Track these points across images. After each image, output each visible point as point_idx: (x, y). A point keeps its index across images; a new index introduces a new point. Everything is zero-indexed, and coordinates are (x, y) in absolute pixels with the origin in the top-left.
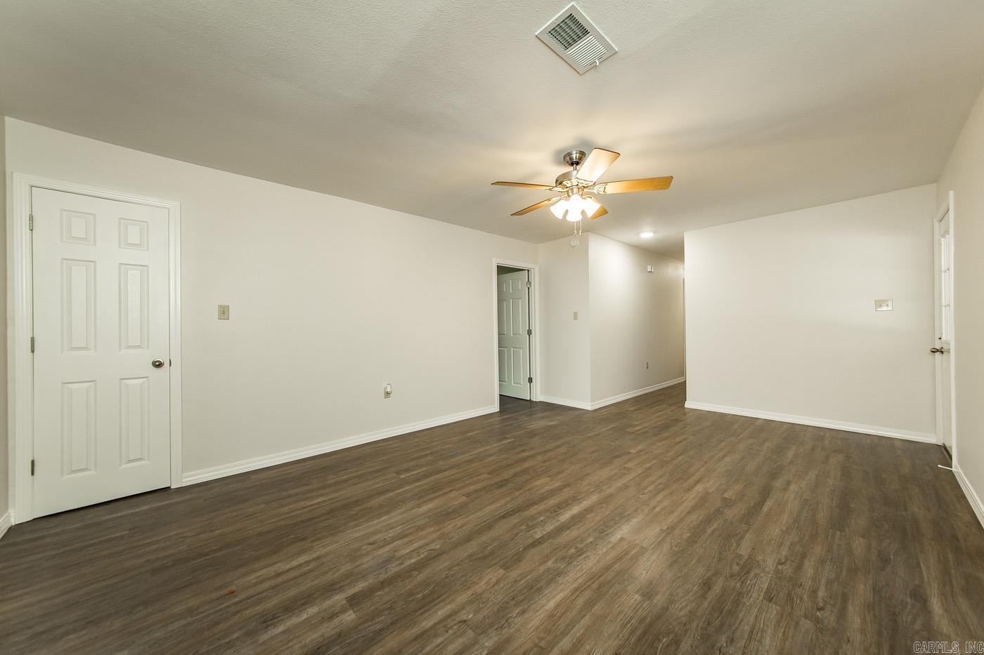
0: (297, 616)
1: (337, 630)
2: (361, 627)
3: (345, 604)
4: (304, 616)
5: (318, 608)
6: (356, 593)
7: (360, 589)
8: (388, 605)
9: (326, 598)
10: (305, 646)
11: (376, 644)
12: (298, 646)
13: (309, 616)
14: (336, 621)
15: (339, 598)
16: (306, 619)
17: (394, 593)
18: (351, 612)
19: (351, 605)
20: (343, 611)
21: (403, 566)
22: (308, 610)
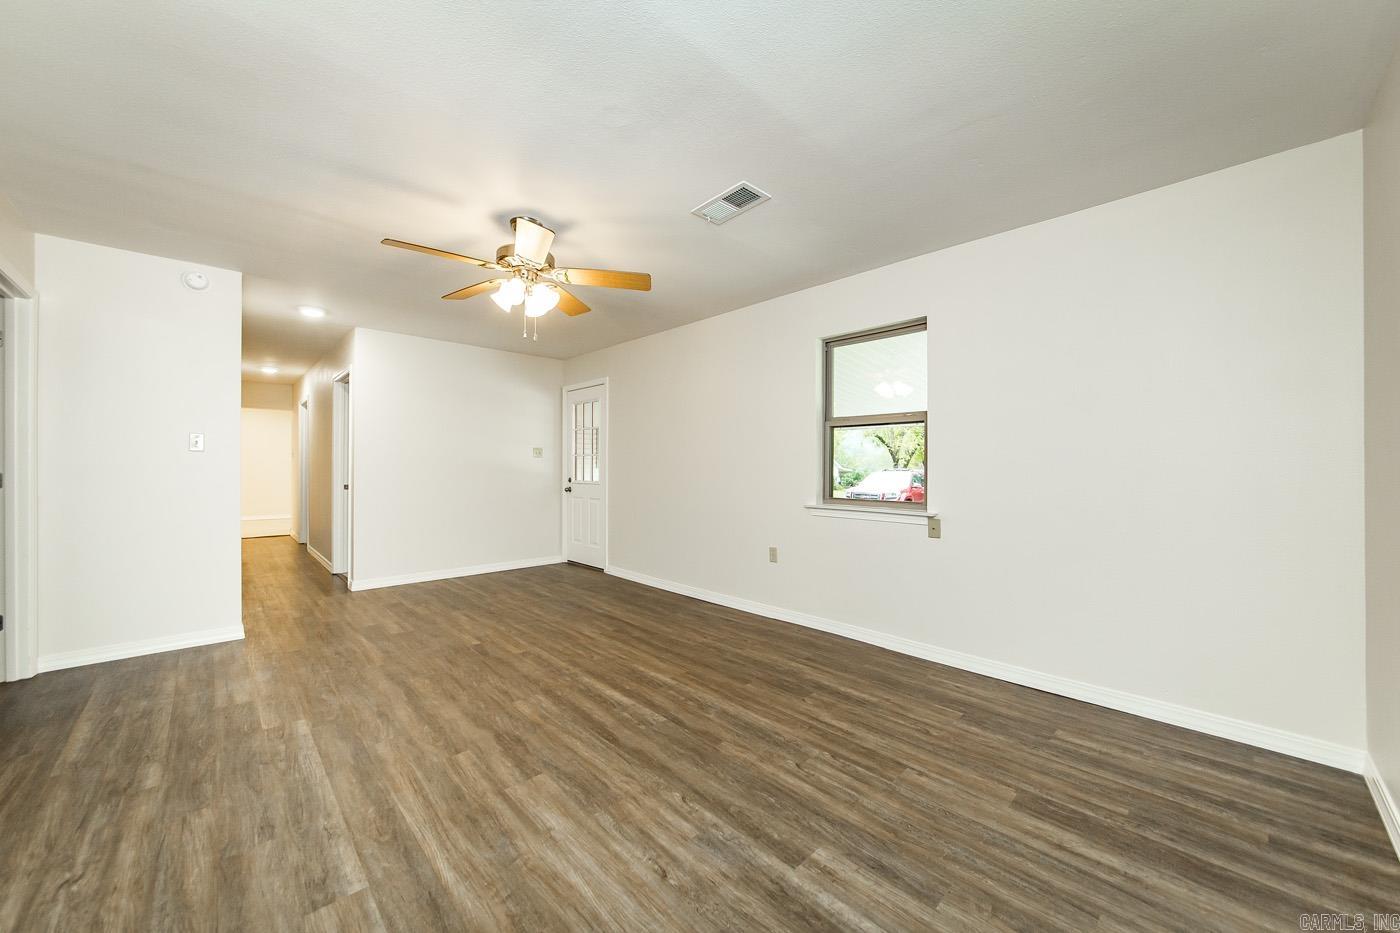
0: (842, 914)
1: (845, 859)
2: (832, 838)
3: (804, 866)
4: (839, 906)
5: (820, 895)
6: (782, 860)
7: (774, 858)
8: (794, 824)
9: (800, 893)
10: (876, 883)
11: (847, 821)
12: (880, 890)
13: (836, 900)
14: (832, 866)
15: (795, 877)
16: (843, 902)
17: (773, 822)
18: (814, 856)
19: (804, 859)
20: (816, 864)
21: (720, 823)
22: (826, 906)
